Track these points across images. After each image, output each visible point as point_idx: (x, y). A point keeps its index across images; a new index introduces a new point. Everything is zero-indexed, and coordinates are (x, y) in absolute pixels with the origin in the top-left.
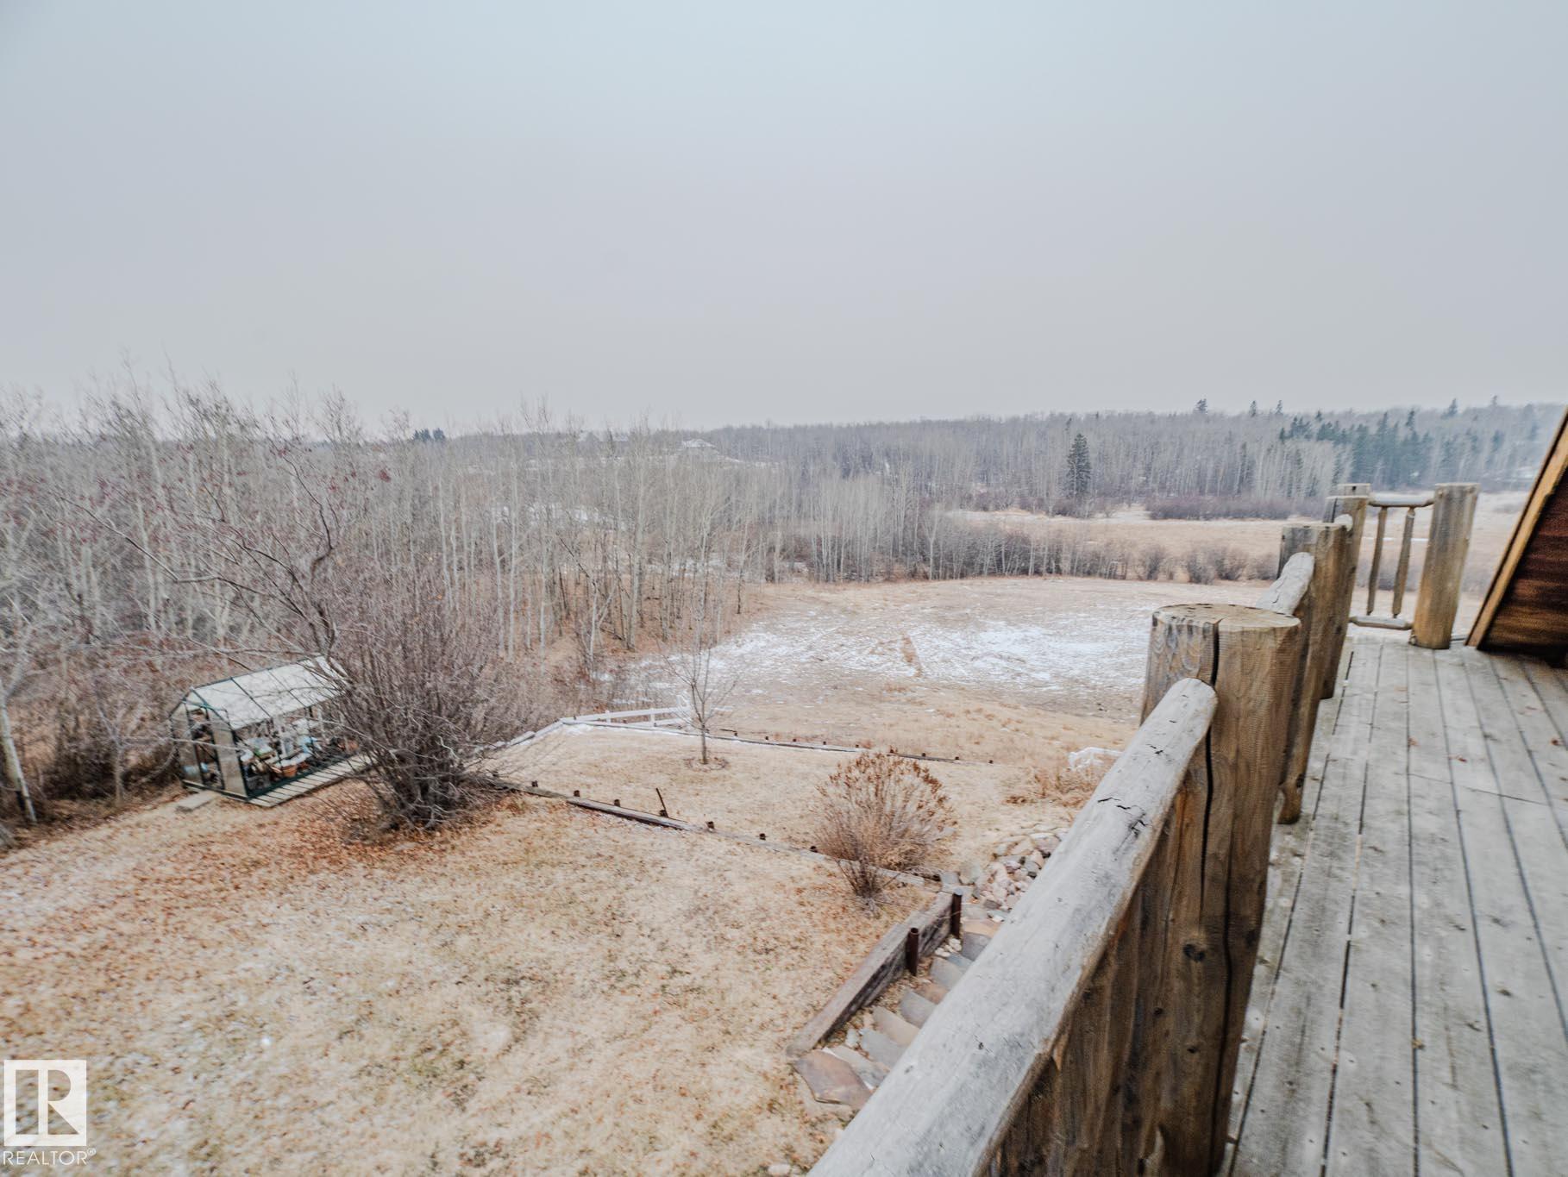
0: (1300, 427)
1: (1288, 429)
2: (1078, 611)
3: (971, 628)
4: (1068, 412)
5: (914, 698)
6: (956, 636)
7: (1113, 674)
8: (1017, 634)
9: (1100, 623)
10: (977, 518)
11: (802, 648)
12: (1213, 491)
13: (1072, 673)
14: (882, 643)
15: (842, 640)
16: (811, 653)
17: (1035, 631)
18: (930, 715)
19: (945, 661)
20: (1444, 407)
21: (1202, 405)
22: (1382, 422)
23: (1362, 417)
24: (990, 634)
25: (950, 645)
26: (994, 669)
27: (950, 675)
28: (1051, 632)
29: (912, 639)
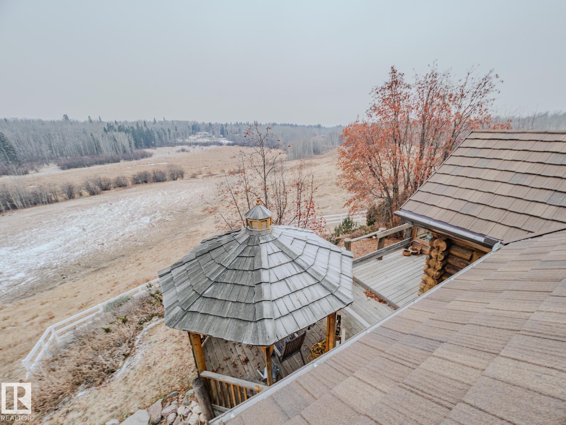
0: (111, 127)
1: (106, 128)
2: (31, 229)
12: (86, 154)
13: (39, 265)
20: (152, 120)
21: (66, 117)
22: (137, 125)
23: (131, 123)
28: (16, 248)
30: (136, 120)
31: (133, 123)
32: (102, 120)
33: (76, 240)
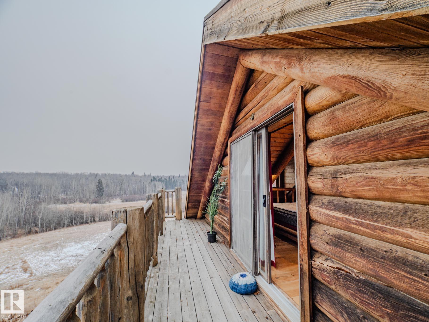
0: (154, 179)
1: (152, 179)
2: (102, 233)
3: (59, 248)
4: (96, 172)
5: (27, 288)
6: (52, 253)
8: (80, 246)
10: (62, 207)
12: (138, 194)
14: (8, 268)
17: (86, 243)
18: (37, 292)
19: (46, 265)
20: (178, 175)
21: (133, 173)
22: (169, 178)
23: (166, 177)
24: (68, 249)
25: (49, 258)
26: (70, 262)
27: (48, 270)
28: (92, 242)
29: (27, 260)
30: (169, 175)
31: (167, 177)
32: (151, 175)
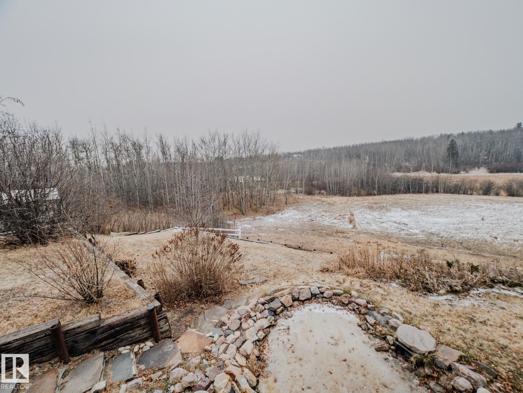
2: (440, 205)
3: (384, 211)
5: (347, 236)
6: (376, 214)
7: (454, 231)
8: (406, 213)
9: (450, 210)
11: (306, 216)
13: (431, 231)
14: (340, 215)
15: (324, 214)
16: (310, 218)
17: (415, 213)
18: (349, 242)
19: (368, 223)
24: (393, 213)
25: (372, 217)
26: (391, 227)
27: (368, 228)
28: (423, 213)
29: (354, 214)
33: (471, 225)
